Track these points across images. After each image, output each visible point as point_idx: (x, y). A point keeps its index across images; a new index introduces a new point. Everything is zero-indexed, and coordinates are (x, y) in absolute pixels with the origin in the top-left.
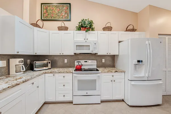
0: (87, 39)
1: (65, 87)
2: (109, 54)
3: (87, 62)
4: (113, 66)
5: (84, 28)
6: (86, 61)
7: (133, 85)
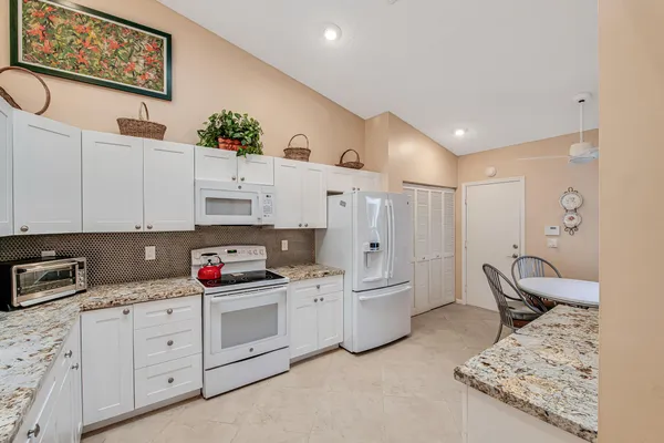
0: (243, 180)
1: (175, 348)
2: (303, 227)
3: (235, 251)
4: (311, 260)
5: (229, 141)
6: (232, 248)
7: (363, 302)
